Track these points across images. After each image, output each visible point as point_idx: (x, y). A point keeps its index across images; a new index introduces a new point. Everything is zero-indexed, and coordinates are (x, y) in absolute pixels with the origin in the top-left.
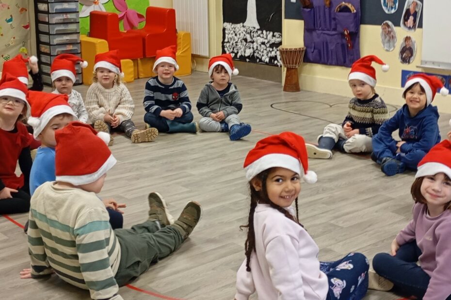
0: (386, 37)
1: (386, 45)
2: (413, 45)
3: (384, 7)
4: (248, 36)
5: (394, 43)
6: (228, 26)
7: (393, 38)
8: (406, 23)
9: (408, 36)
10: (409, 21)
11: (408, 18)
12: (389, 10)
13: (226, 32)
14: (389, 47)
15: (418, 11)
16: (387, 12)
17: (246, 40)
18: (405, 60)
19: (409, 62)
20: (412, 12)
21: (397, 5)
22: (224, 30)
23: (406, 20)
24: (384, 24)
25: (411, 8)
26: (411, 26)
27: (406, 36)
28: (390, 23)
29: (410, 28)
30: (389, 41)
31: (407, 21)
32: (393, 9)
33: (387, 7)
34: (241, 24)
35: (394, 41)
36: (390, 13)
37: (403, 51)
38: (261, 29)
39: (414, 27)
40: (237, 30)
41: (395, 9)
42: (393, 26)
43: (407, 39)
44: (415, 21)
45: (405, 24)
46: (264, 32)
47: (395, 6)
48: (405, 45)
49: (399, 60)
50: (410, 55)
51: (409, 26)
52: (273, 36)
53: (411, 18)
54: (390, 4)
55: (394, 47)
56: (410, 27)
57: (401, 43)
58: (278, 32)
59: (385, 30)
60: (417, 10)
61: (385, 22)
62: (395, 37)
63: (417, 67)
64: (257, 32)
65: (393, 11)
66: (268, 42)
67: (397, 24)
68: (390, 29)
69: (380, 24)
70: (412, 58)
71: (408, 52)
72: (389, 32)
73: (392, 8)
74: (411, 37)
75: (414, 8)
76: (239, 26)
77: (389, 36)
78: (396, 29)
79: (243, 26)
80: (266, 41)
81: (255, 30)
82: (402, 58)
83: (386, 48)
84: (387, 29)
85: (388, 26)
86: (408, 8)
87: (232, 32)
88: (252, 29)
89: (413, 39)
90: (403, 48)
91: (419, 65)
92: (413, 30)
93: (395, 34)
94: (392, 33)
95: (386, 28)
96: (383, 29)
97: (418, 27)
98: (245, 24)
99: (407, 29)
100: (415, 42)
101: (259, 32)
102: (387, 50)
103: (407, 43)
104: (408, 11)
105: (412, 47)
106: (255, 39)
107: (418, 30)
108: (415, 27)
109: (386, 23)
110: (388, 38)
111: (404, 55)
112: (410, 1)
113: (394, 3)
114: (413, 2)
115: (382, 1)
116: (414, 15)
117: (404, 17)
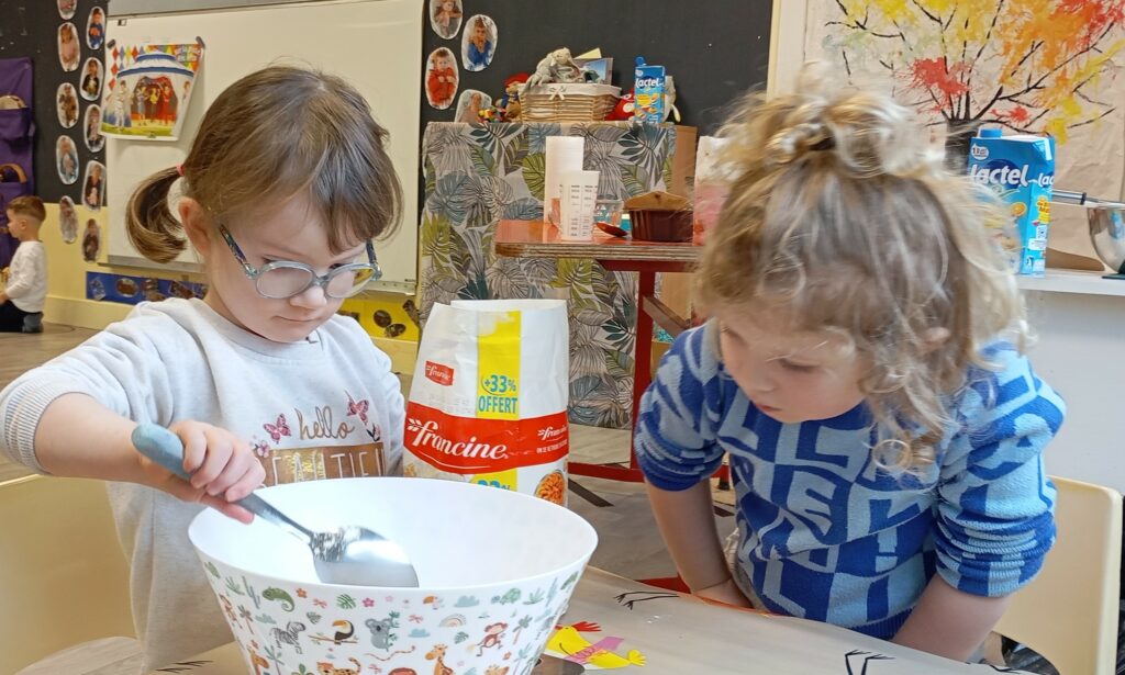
0: (65, 221)
2: (98, 232)
3: (61, 175)
5: (76, 229)
8: (89, 198)
9: (93, 218)
10: (92, 195)
11: (90, 192)
12: (67, 180)
14: (70, 237)
16: (65, 182)
18: (89, 256)
19: (93, 259)
20: (95, 182)
21: (77, 170)
23: (88, 193)
24: (62, 201)
25: (94, 175)
26: (95, 204)
27: (88, 219)
28: (69, 199)
29: (93, 206)
30: (69, 227)
31: (90, 196)
35: (75, 227)
36: (69, 183)
37: (86, 244)
39: (98, 205)
41: (74, 177)
42: (74, 204)
43: (91, 223)
44: (98, 195)
45: (87, 201)
47: (75, 173)
48: (88, 233)
49: (82, 256)
50: (94, 248)
51: (91, 203)
53: (94, 190)
54: (69, 170)
55: (76, 236)
59: (65, 211)
60: (100, 178)
61: (62, 198)
62: (76, 221)
65: (72, 181)
68: (69, 209)
70: (97, 251)
71: (92, 242)
72: (69, 214)
73: (71, 175)
74: (95, 219)
75: (98, 175)
77: (68, 217)
78: (76, 208)
82: (85, 253)
83: (66, 239)
85: (66, 202)
89: (99, 223)
90: (87, 237)
91: (105, 262)
92: (97, 210)
93: (76, 217)
94: (72, 215)
95: (65, 208)
99: (89, 208)
102: (68, 242)
103: (91, 230)
104: (90, 178)
105: (97, 236)
107: (103, 208)
109: (65, 199)
110: (68, 223)
111: (89, 248)
112: (92, 163)
113: (74, 168)
114: (97, 166)
115: (59, 165)
116: (98, 185)
117: (86, 190)
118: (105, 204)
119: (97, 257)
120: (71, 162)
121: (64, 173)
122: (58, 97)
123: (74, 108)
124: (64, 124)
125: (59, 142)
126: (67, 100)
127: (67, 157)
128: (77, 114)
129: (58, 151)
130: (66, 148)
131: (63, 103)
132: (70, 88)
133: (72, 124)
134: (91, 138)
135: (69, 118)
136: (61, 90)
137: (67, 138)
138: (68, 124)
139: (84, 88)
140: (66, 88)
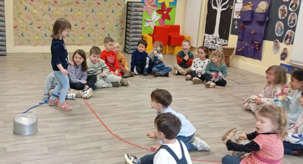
0: (275, 47)
2: (287, 52)
3: (276, 33)
4: (214, 41)
5: (279, 50)
6: (207, 35)
9: (286, 47)
11: (287, 39)
13: (205, 38)
14: (276, 52)
17: (213, 42)
18: (283, 59)
19: (284, 60)
20: (289, 36)
21: (283, 32)
22: (205, 37)
23: (286, 40)
25: (289, 34)
27: (284, 48)
28: (278, 41)
29: (287, 44)
30: (276, 49)
34: (212, 35)
37: (282, 54)
38: (220, 38)
39: (289, 44)
40: (210, 37)
43: (285, 49)
44: (290, 41)
45: (285, 42)
46: (221, 39)
48: (283, 52)
49: (280, 59)
52: (225, 41)
53: (289, 39)
55: (278, 52)
58: (226, 40)
60: (292, 36)
61: (275, 40)
63: (288, 63)
64: (218, 39)
65: (280, 35)
66: (222, 44)
67: (281, 41)
68: (277, 44)
70: (286, 58)
71: (285, 55)
72: (277, 45)
75: (291, 35)
76: (211, 36)
77: (277, 47)
79: (213, 36)
80: (221, 43)
81: (218, 38)
82: (281, 57)
83: (274, 52)
87: (208, 38)
88: (216, 38)
89: (288, 49)
91: (289, 62)
94: (278, 46)
98: (214, 35)
99: (286, 44)
101: (219, 39)
102: (275, 53)
104: (287, 35)
106: (217, 42)
107: (291, 45)
110: (276, 48)
111: (283, 56)
112: (289, 31)
113: (282, 31)
114: (291, 32)
115: (276, 30)
116: (291, 38)
117: (285, 38)
118: (292, 43)
119: (285, 60)
120: (281, 30)
121: (277, 32)
122: (280, 9)
123: (285, 13)
124: (280, 18)
125: (277, 23)
126: (283, 10)
127: (279, 28)
128: (286, 15)
129: (276, 26)
130: (280, 25)
131: (281, 11)
132: (285, 7)
133: (283, 18)
134: (290, 23)
135: (282, 16)
136: (281, 7)
137: (281, 22)
138: (282, 18)
139: (291, 7)
140: (283, 7)
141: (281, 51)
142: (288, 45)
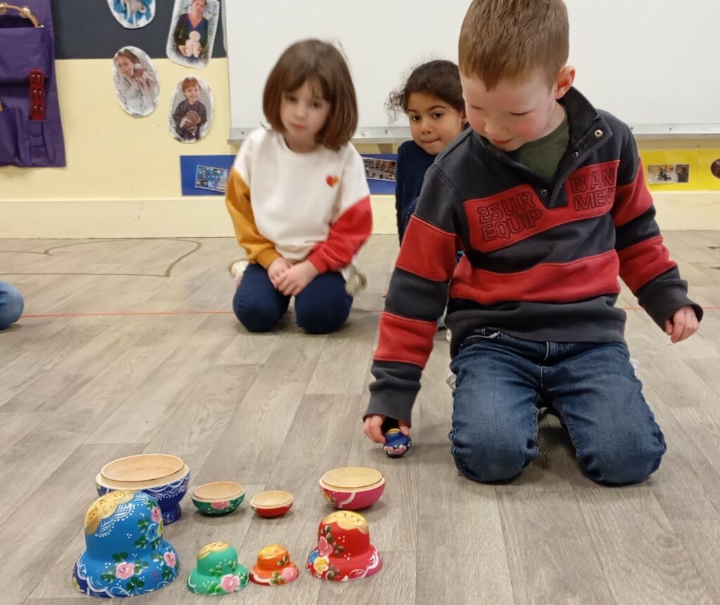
0: (128, 84)
1: (131, 102)
3: (116, 14)
5: (153, 95)
7: (148, 85)
8: (181, 47)
9: (190, 76)
10: (188, 43)
11: (187, 37)
12: (131, 21)
14: (142, 107)
15: (211, 20)
16: (125, 24)
18: (186, 134)
19: (198, 137)
20: (195, 21)
21: (153, 7)
24: (120, 54)
25: (192, 12)
26: (196, 56)
27: (183, 79)
28: (137, 51)
29: (192, 59)
30: (139, 93)
31: (184, 44)
32: (144, 18)
33: (125, 12)
35: (153, 92)
36: (134, 26)
37: (179, 114)
39: (203, 55)
41: (147, 19)
42: (147, 57)
43: (189, 84)
44: (203, 42)
45: (178, 52)
47: (148, 10)
50: (199, 119)
51: (189, 55)
53: (194, 36)
54: (133, 6)
55: (154, 105)
56: (193, 56)
57: (173, 95)
59: (127, 68)
60: (208, 17)
61: (122, 50)
62: (156, 82)
65: (143, 22)
67: (159, 53)
68: (138, 66)
69: (111, 56)
70: (206, 125)
71: (192, 113)
72: (138, 73)
73: (139, 15)
74: (197, 78)
75: (200, 12)
78: (155, 64)
82: (178, 129)
83: (132, 111)
84: (131, 66)
85: (134, 58)
86: (183, 13)
90: (180, 105)
92: (201, 64)
93: (154, 76)
94: (145, 75)
95: (126, 64)
96: (120, 66)
97: (214, 56)
99: (185, 62)
100: (209, 89)
102: (136, 116)
103: (188, 94)
104: (184, 20)
105: (202, 102)
108: (206, 57)
109: (127, 51)
110: (135, 85)
111: (184, 121)
113: (146, 2)
116: (204, 27)
117: (176, 34)
118: (220, 52)
119: (203, 134)
121: (123, 10)
141: (167, 96)
142: (200, 65)
